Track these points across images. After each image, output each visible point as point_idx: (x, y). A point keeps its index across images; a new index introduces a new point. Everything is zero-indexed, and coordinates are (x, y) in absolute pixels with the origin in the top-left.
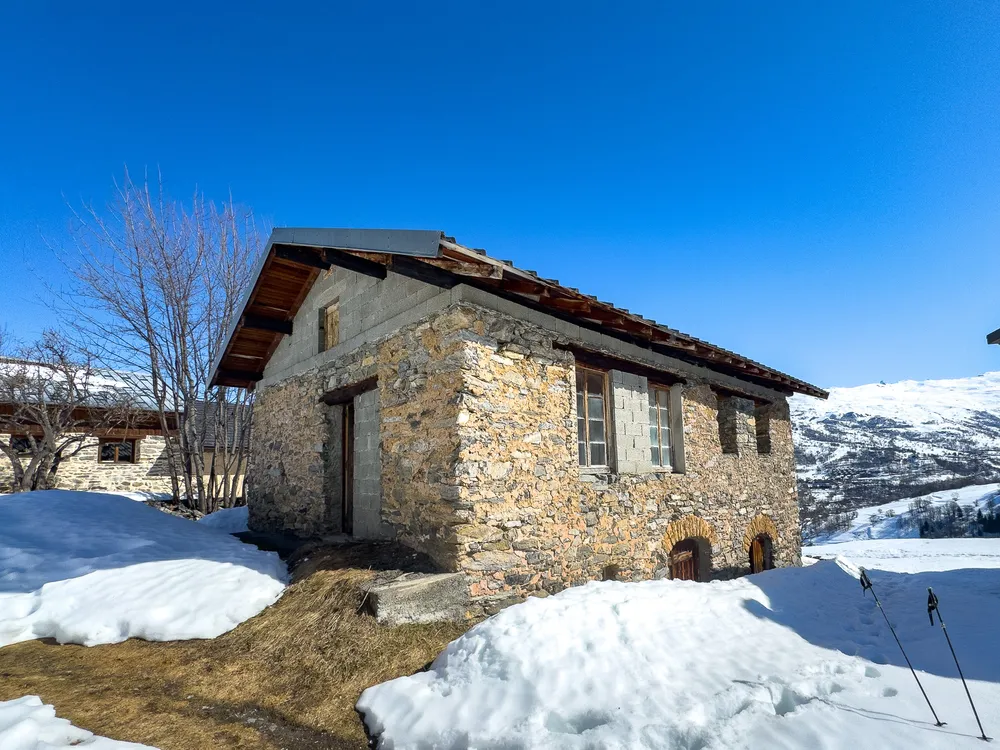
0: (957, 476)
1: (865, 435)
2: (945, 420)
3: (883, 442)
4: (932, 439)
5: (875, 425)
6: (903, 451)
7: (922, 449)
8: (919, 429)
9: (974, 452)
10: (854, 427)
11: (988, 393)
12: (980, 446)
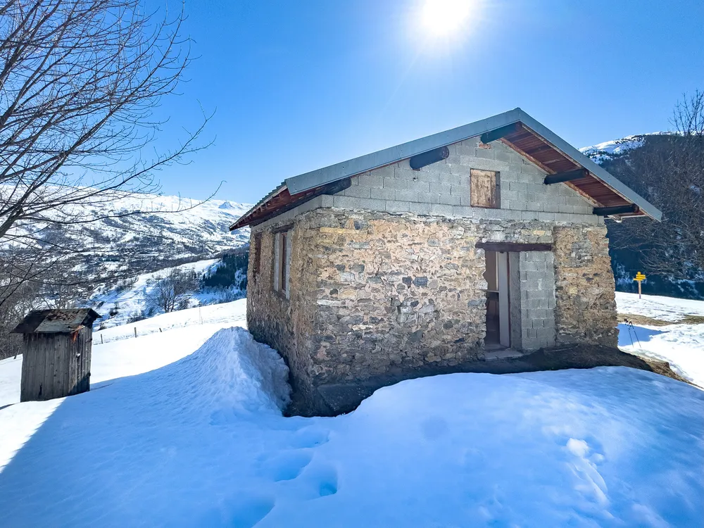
0: (193, 255)
1: (146, 226)
2: (190, 223)
3: (156, 232)
4: (182, 233)
5: (152, 220)
6: (167, 238)
7: (177, 238)
8: (177, 226)
9: (201, 242)
10: (139, 220)
11: (211, 210)
12: (204, 239)
